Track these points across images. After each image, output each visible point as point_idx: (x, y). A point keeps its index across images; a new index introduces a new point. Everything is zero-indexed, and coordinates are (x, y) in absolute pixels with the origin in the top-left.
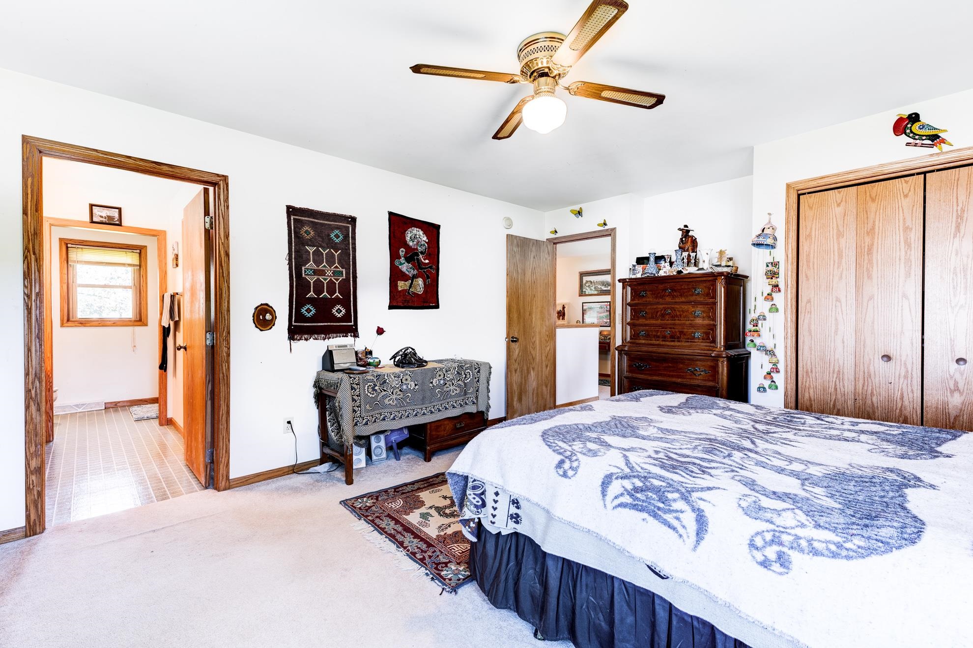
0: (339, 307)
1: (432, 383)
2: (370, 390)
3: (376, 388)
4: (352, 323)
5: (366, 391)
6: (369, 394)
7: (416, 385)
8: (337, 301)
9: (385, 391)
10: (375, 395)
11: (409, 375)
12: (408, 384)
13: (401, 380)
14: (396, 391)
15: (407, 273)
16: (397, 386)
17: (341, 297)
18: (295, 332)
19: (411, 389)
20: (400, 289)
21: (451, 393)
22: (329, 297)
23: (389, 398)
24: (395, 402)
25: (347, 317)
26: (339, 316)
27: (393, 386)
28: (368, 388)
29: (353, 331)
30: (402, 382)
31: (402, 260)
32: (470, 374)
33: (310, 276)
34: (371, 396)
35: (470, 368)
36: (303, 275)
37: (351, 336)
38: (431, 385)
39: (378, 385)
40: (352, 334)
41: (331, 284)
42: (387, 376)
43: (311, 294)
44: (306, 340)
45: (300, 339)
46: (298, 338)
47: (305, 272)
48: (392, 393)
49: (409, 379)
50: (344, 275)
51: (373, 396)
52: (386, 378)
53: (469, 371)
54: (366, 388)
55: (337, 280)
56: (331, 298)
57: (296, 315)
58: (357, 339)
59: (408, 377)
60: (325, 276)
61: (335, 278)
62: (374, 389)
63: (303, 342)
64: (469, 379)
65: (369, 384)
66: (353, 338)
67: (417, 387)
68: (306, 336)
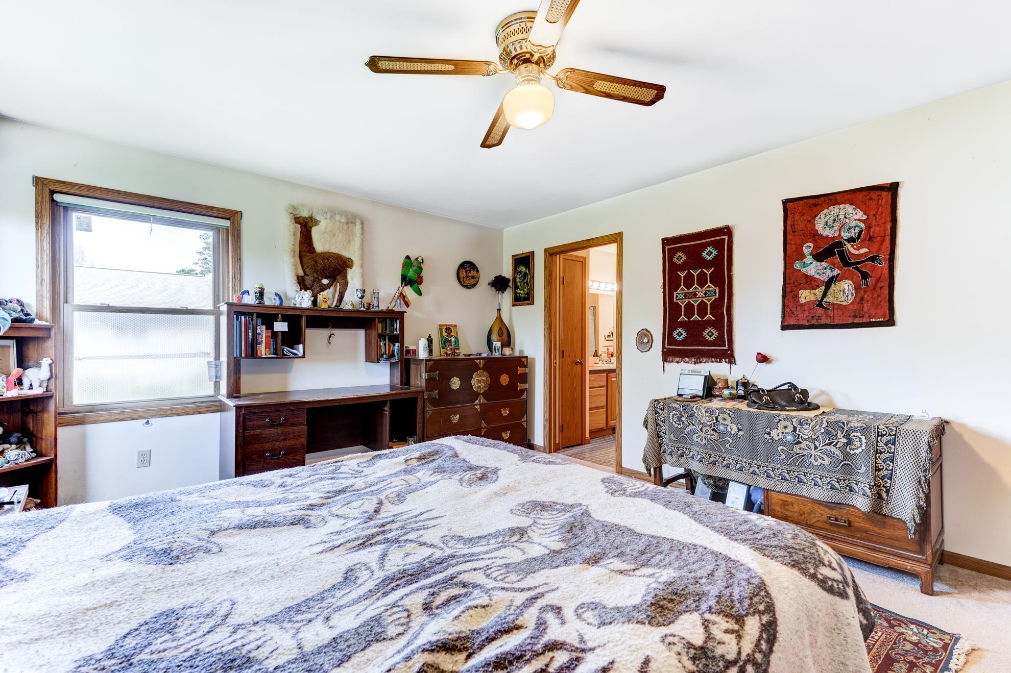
0: (710, 329)
1: (769, 434)
2: (676, 419)
3: (683, 419)
4: (726, 348)
5: (671, 418)
6: (674, 423)
7: (739, 430)
8: (709, 323)
9: (693, 425)
10: (682, 426)
11: (729, 414)
12: (727, 425)
13: (717, 418)
14: (706, 428)
15: (817, 276)
16: (709, 423)
17: (713, 319)
18: (668, 355)
19: (732, 432)
20: (802, 301)
21: (812, 459)
22: (700, 319)
23: (697, 435)
24: (704, 441)
25: (719, 341)
26: (711, 339)
27: (702, 422)
28: (673, 417)
29: (729, 356)
30: (717, 420)
31: (809, 259)
32: (860, 441)
33: (681, 301)
34: (676, 425)
35: (865, 430)
36: (675, 300)
37: (726, 362)
38: (767, 436)
39: (685, 415)
40: (727, 360)
41: (702, 306)
42: (696, 409)
43: (683, 318)
44: (678, 362)
45: (672, 361)
46: (671, 360)
47: (677, 296)
48: (701, 430)
49: (729, 419)
50: (717, 294)
51: (679, 427)
52: (695, 410)
53: (859, 434)
54: (671, 416)
55: (709, 300)
56: (702, 321)
57: (669, 338)
58: (733, 366)
59: (726, 416)
60: (696, 297)
61: (707, 298)
62: (679, 419)
63: (674, 364)
64: (860, 450)
65: (674, 412)
66: (728, 365)
67: (741, 433)
68: (678, 359)
